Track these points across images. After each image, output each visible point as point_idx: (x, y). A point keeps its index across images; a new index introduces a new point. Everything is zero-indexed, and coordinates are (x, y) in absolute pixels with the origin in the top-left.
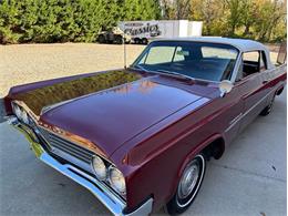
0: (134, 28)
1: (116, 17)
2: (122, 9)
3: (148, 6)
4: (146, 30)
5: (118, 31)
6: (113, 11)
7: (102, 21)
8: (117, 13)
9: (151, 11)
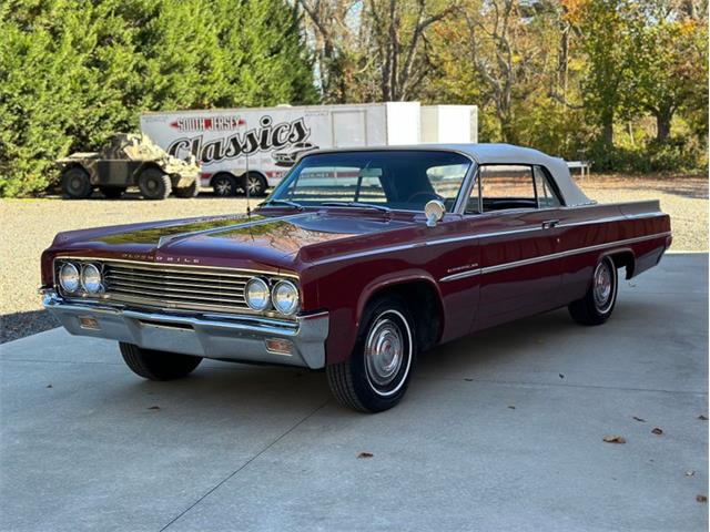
0: (209, 136)
1: (132, 98)
2: (154, 65)
3: (259, 54)
4: (258, 142)
5: (142, 148)
6: (117, 74)
7: (74, 111)
8: (136, 79)
9: (270, 69)
